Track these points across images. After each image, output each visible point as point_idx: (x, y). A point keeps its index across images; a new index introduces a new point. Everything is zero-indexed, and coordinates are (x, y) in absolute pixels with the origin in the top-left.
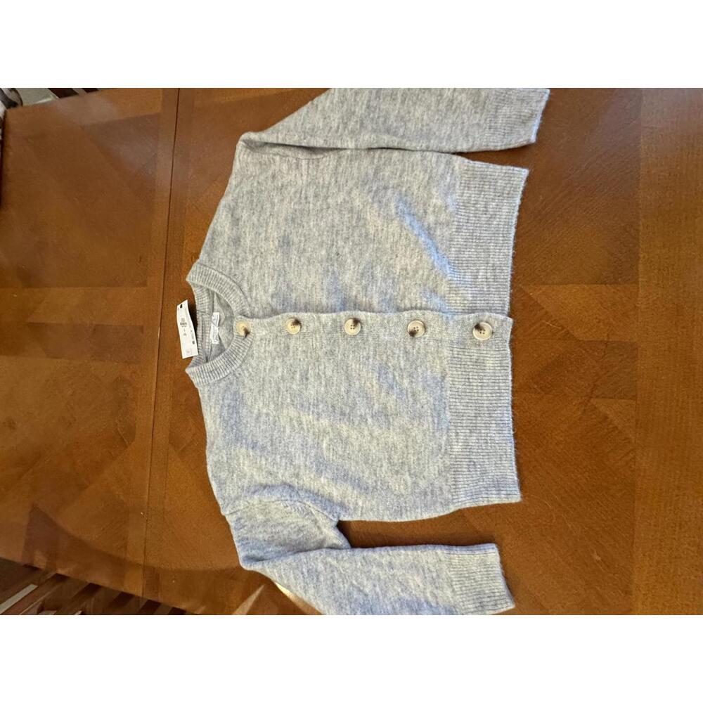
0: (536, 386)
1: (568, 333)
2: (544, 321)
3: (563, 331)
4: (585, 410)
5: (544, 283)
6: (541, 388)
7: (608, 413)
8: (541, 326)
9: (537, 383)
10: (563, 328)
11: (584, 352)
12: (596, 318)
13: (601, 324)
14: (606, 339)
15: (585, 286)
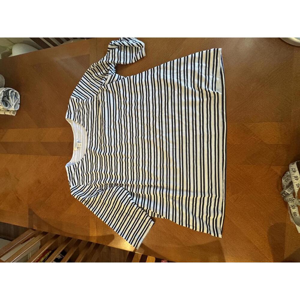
0: (249, 162)
1: (262, 141)
2: (252, 137)
3: (260, 141)
4: (268, 171)
5: (253, 122)
6: (251, 163)
7: (277, 171)
8: (251, 138)
9: (249, 161)
10: (260, 139)
11: (268, 148)
12: (274, 135)
13: (275, 137)
14: (277, 143)
15: (269, 123)
